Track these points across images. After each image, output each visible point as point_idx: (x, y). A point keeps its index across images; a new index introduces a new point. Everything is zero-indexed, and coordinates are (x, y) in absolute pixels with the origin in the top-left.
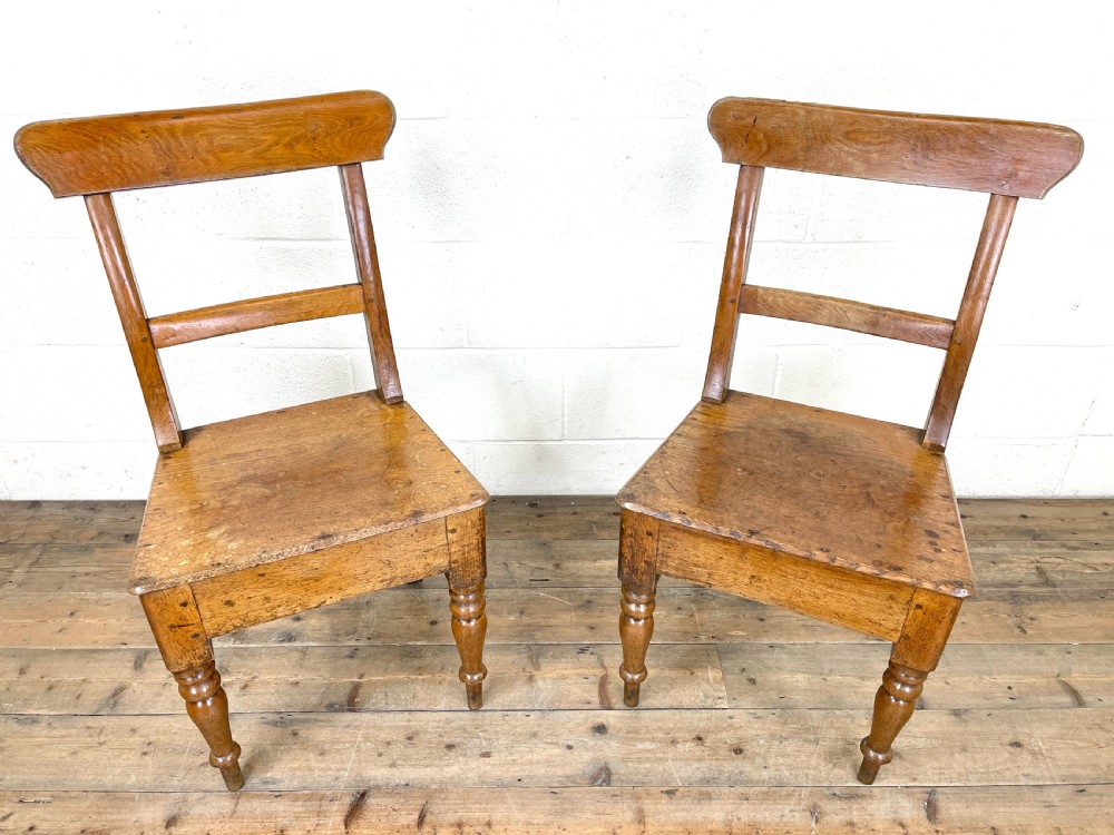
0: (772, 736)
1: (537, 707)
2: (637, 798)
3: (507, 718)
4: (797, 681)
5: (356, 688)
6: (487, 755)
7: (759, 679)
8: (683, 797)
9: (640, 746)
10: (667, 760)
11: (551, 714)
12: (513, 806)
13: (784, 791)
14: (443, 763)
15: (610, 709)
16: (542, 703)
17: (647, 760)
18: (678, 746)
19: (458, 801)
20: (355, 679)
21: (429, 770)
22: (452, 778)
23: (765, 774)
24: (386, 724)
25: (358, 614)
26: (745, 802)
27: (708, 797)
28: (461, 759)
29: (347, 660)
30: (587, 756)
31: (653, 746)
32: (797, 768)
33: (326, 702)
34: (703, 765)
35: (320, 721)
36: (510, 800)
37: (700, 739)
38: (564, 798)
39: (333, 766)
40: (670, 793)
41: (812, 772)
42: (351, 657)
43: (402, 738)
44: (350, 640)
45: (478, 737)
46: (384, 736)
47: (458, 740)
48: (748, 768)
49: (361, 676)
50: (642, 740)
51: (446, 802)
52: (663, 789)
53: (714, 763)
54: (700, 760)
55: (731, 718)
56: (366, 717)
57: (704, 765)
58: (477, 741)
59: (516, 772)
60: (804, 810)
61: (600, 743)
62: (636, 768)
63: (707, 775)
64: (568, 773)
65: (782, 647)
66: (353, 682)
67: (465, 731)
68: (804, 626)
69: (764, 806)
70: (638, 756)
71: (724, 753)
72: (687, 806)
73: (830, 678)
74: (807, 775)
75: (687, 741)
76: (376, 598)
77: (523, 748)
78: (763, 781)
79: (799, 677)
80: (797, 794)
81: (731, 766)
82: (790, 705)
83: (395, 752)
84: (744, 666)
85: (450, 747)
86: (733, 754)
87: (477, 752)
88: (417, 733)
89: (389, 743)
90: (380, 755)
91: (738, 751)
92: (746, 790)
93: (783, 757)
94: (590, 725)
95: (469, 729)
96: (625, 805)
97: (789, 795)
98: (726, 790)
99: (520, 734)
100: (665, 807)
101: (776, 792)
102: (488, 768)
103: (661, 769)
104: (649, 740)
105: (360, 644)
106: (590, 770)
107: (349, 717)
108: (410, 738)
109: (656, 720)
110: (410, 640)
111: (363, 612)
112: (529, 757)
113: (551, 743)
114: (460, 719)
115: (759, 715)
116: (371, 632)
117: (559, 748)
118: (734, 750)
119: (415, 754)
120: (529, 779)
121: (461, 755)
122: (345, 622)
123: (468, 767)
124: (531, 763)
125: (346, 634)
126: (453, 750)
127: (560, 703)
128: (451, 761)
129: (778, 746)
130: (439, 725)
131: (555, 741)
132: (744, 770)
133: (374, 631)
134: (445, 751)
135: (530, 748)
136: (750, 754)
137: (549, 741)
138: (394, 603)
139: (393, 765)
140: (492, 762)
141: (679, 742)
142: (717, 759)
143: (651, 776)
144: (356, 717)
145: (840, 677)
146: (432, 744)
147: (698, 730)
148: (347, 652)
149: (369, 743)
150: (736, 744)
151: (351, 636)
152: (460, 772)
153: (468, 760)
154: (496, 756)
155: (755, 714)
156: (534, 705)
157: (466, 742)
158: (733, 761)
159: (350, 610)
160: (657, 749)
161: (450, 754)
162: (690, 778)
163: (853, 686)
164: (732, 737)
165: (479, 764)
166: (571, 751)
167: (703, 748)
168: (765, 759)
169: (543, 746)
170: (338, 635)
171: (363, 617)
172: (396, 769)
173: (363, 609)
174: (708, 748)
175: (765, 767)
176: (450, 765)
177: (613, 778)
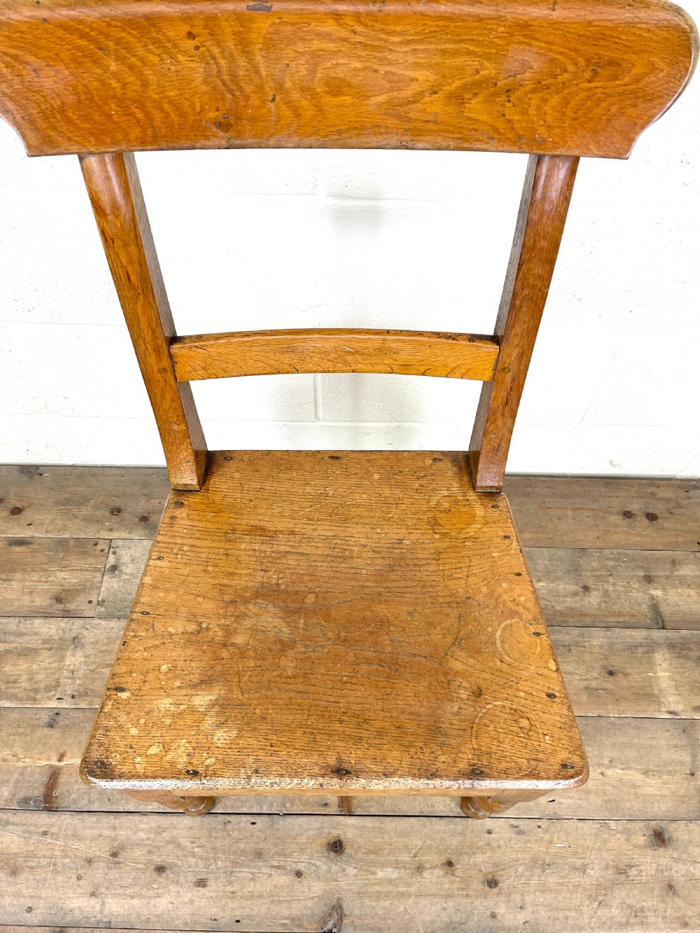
0: (534, 862)
1: (265, 808)
3: (229, 827)
5: (54, 776)
6: (201, 883)
9: (380, 874)
10: (410, 895)
11: (281, 822)
14: (152, 893)
15: (350, 814)
16: (271, 804)
17: (387, 895)
18: (425, 874)
20: (54, 762)
21: (135, 902)
22: (158, 916)
23: (520, 918)
24: (87, 832)
25: (62, 658)
28: (172, 888)
29: (46, 731)
30: (318, 888)
31: (395, 875)
32: (557, 909)
33: (21, 795)
34: (451, 903)
35: (13, 824)
37: (450, 864)
39: (25, 892)
41: (572, 914)
42: (51, 726)
43: (106, 855)
44: (50, 699)
45: (193, 855)
46: (83, 848)
47: (170, 859)
48: (501, 910)
49: (61, 757)
50: (383, 865)
53: (464, 901)
54: (448, 896)
55: (489, 832)
56: (66, 818)
58: (192, 860)
59: (234, 909)
61: (335, 868)
62: (374, 908)
63: (454, 919)
64: (294, 913)
66: (52, 766)
67: (179, 846)
70: (377, 888)
71: (477, 885)
73: (609, 772)
74: (567, 918)
75: (435, 868)
76: (85, 633)
77: (244, 873)
81: (482, 906)
82: (559, 813)
83: (98, 873)
85: (160, 869)
86: (487, 888)
87: (191, 878)
88: (123, 848)
89: (89, 861)
90: (79, 878)
91: (492, 883)
93: (543, 892)
94: (325, 841)
95: (186, 843)
99: (243, 852)
102: (203, 902)
103: (401, 909)
104: (391, 865)
105: (63, 705)
106: (319, 908)
107: (45, 819)
108: (114, 855)
109: (402, 832)
111: (69, 653)
112: (251, 887)
113: (278, 867)
114: (175, 828)
115: (522, 828)
116: (76, 687)
117: (286, 875)
118: (488, 882)
119: (120, 877)
120: (249, 922)
121: (173, 882)
122: (46, 669)
123: (179, 899)
124: (253, 896)
125: (48, 689)
126: (164, 875)
127: (292, 804)
128: (160, 891)
129: (539, 876)
130: (149, 836)
131: (282, 863)
132: (496, 911)
133: (79, 685)
134: (155, 875)
135: (253, 874)
136: (506, 888)
137: (275, 863)
138: (106, 641)
139: (93, 894)
140: (208, 894)
141: (426, 869)
142: (467, 895)
143: (390, 918)
144: (53, 820)
145: (620, 771)
146: (140, 863)
147: (449, 851)
148: (45, 718)
149: (67, 860)
150: (490, 873)
151: (52, 693)
152: (170, 907)
153: (180, 889)
154: (212, 885)
155: (517, 827)
156: (261, 807)
157: (179, 863)
158: (485, 898)
159: (54, 651)
160: (400, 879)
161: (160, 880)
162: (434, 922)
163: (634, 786)
164: (487, 862)
165: (193, 896)
166: (299, 880)
167: (453, 878)
168: (523, 895)
169: (268, 870)
170: (36, 691)
171: (67, 663)
172: (96, 900)
173: (68, 649)
174: (458, 879)
175: (521, 908)
176: (158, 896)
177: (345, 921)
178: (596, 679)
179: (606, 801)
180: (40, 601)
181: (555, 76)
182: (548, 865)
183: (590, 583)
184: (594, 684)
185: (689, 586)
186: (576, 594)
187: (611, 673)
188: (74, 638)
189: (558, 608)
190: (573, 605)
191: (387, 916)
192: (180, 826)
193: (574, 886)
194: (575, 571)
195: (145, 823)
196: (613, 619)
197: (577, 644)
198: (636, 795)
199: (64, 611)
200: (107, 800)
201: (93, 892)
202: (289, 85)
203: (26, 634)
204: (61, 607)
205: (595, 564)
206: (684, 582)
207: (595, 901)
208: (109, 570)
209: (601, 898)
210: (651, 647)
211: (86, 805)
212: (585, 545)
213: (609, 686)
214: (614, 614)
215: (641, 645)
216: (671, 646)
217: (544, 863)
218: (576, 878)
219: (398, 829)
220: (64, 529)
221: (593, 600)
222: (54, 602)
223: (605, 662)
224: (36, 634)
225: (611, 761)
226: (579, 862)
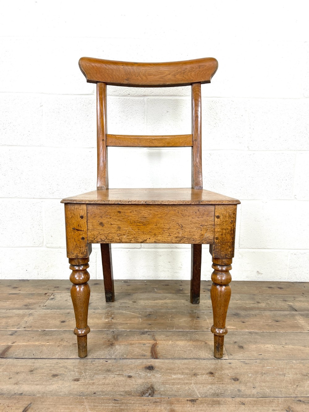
0: (256, 373)
1: (113, 357)
2: (171, 403)
3: (94, 362)
4: (268, 348)
5: (8, 348)
6: (77, 380)
7: (245, 346)
8: (202, 403)
9: (174, 376)
10: (191, 383)
11: (121, 361)
12: (87, 407)
13: (267, 400)
14: (48, 383)
15: (157, 358)
16: (116, 355)
17: (178, 384)
18: (198, 376)
19: (51, 403)
20: (10, 344)
21: (38, 387)
22: (50, 391)
23: (254, 391)
24: (19, 364)
25: (23, 318)
26: (243, 406)
27: (219, 403)
28: (60, 381)
29: (9, 336)
30: (140, 381)
31: (182, 377)
32: (274, 388)
36: (86, 404)
37: (211, 373)
38: (123, 403)
40: (193, 401)
41: (284, 390)
42: (11, 335)
43: (27, 371)
44: (14, 328)
45: (74, 371)
47: (61, 372)
48: (243, 388)
49: (14, 343)
50: (175, 374)
51: (44, 403)
52: (188, 399)
54: (212, 384)
56: (9, 360)
57: (214, 387)
58: (73, 373)
59: (94, 389)
60: (282, 410)
61: (149, 375)
62: (171, 388)
63: (217, 392)
64: (127, 390)
65: (256, 333)
66: (8, 345)
67: (67, 368)
68: (267, 325)
69: (255, 408)
70: (172, 381)
71: (227, 380)
72: (204, 408)
73: (286, 346)
74: (281, 391)
75: (203, 374)
76: (35, 312)
77: (101, 377)
78: (254, 395)
79: (269, 346)
80: (276, 401)
81: (232, 387)
82: (265, 358)
83: (20, 377)
84: (236, 340)
85: (55, 376)
86: (233, 381)
87: (71, 378)
88: (36, 369)
89: (17, 373)
90: (10, 378)
91: (236, 379)
92: (243, 399)
93: (264, 382)
94: (144, 366)
95: (69, 367)
96: (163, 408)
97: (271, 402)
98: (230, 399)
99: (100, 370)
100: (190, 408)
101: (262, 400)
102: (76, 387)
103: (187, 388)
104: (180, 374)
105: (19, 330)
106: (141, 389)
108: (31, 371)
109: (185, 364)
110: (47, 328)
111: (26, 317)
112: (104, 381)
113: (119, 375)
114: (65, 363)
115: (247, 362)
116: (27, 325)
117: (123, 377)
118: (233, 379)
119: (32, 378)
120: (101, 393)
121: (61, 379)
122: (14, 321)
123: (63, 386)
124: (104, 384)
125: (13, 326)
126: (56, 377)
127: (127, 355)
128: (53, 383)
129: (261, 377)
130: (52, 365)
131: (121, 373)
132: (240, 389)
133: (29, 325)
134: (51, 378)
135: (105, 377)
136: (243, 381)
137: (118, 373)
138: (44, 314)
139: (16, 384)
140: (79, 384)
141: (199, 375)
142: (222, 384)
143: (181, 392)
144: (3, 360)
145: (292, 346)
146: (45, 374)
147: (210, 369)
148: (10, 333)
149: (5, 373)
150: (234, 376)
151: (15, 327)
152: (57, 388)
153: (64, 382)
154: (82, 381)
155: (244, 362)
156: (111, 356)
157: (66, 373)
158: (233, 384)
159: (19, 317)
160: (185, 378)
161: (54, 379)
162: (206, 393)
163: (300, 350)
164: (231, 373)
165: (71, 384)
166: (130, 378)
167: (214, 378)
168: (253, 383)
169: (113, 376)
170: (8, 326)
171: (25, 319)
172: (17, 386)
173: (26, 316)
174: (217, 378)
175: (254, 387)
176: (52, 384)
177: (156, 393)
178: (270, 323)
179: (288, 355)
180: (17, 306)
181: (192, 69)
182: (264, 373)
183: (260, 301)
184: (270, 324)
185: (303, 302)
186: (254, 303)
187: (277, 321)
188: (30, 314)
189: (247, 307)
190: (254, 306)
191: (179, 391)
192: (68, 362)
193: (281, 380)
194: (253, 299)
195: (50, 362)
196: (273, 309)
197: (259, 314)
198: (302, 353)
199: (27, 308)
200: (32, 355)
201: (17, 383)
202: (141, 74)
203: (9, 313)
204: (27, 307)
205: (260, 298)
206: (300, 301)
207: (294, 385)
208: (50, 299)
209: (297, 384)
210: (293, 316)
211: (22, 356)
212: (255, 293)
213: (277, 324)
214: (273, 308)
215: (288, 315)
216: (302, 315)
217: (262, 373)
218: (282, 378)
219: (182, 363)
220: (34, 291)
221: (263, 305)
222: (24, 306)
223: (273, 319)
224: (13, 313)
225: (286, 343)
226: (281, 373)
